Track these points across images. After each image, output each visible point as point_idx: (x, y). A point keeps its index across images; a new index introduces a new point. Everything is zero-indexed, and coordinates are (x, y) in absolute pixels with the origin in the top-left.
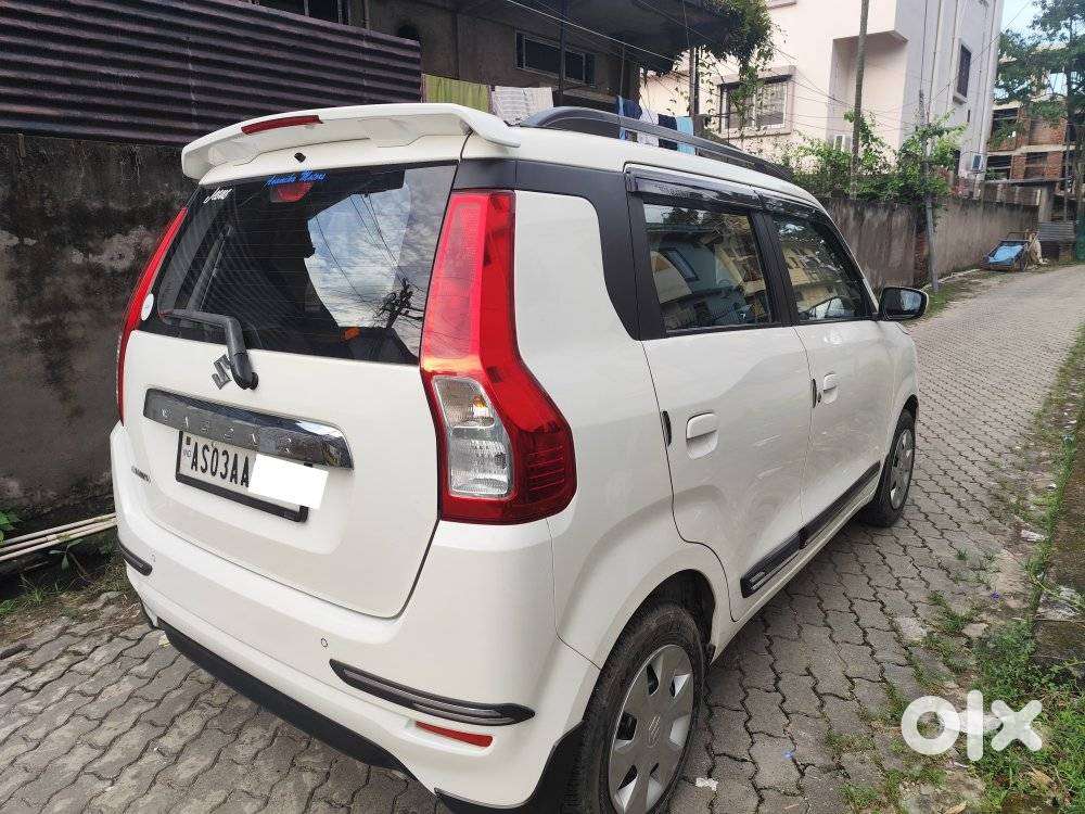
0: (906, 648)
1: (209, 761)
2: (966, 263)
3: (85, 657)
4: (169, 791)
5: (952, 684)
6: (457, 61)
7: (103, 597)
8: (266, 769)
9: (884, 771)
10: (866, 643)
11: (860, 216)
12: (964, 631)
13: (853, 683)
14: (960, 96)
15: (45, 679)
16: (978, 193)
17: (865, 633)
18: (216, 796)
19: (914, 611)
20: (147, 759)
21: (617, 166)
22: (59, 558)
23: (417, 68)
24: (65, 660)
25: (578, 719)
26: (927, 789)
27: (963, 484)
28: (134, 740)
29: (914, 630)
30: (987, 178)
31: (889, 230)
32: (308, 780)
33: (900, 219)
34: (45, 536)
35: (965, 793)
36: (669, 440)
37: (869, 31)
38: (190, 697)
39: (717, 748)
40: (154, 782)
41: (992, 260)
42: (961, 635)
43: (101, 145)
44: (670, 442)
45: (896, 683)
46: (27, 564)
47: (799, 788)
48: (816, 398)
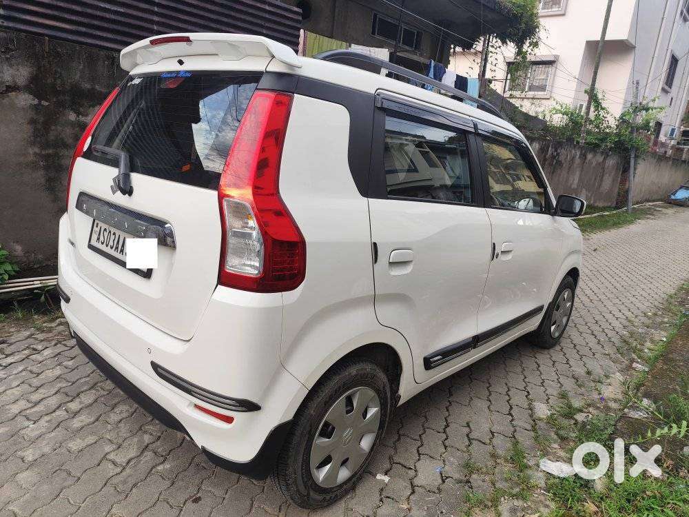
0: (534, 421)
1: (92, 419)
2: (655, 197)
3: (39, 352)
4: (65, 432)
5: (556, 446)
6: (333, 26)
7: (58, 321)
8: (124, 429)
9: (495, 488)
10: (510, 414)
11: (584, 156)
12: (575, 416)
13: (493, 435)
14: (666, 88)
15: (13, 361)
16: (670, 152)
17: (511, 408)
18: (91, 439)
19: (547, 400)
20: (58, 413)
21: (371, 90)
22: (39, 296)
23: (299, 26)
24: (27, 352)
25: (290, 416)
26: (518, 503)
27: (606, 331)
28: (53, 402)
29: (542, 411)
30: (678, 143)
31: (603, 168)
32: (147, 438)
33: (611, 162)
34: (33, 281)
35: (542, 509)
36: (375, 259)
37: (607, 38)
38: (92, 383)
39: (396, 459)
40: (58, 426)
41: (673, 197)
42: (572, 418)
43: (95, 50)
44: (376, 261)
45: (520, 439)
46: (19, 296)
47: (439, 489)
48: (494, 255)
